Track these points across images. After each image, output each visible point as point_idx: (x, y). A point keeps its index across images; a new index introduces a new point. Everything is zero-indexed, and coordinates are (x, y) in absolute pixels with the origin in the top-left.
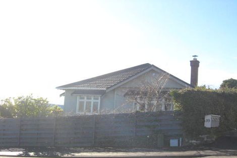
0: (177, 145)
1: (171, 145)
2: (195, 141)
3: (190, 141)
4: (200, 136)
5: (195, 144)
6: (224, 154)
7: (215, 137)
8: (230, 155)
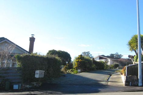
0: (18, 88)
1: (14, 88)
2: (29, 86)
3: (26, 86)
4: (32, 83)
5: (29, 88)
6: (45, 93)
7: (41, 83)
8: (49, 94)
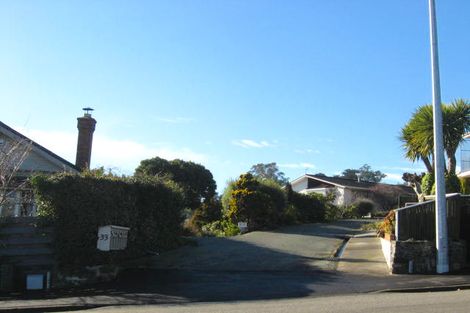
0: (41, 287)
1: (29, 287)
2: (77, 278)
3: (68, 279)
4: (88, 268)
5: (76, 284)
6: (133, 301)
7: (117, 269)
8: (144, 304)
